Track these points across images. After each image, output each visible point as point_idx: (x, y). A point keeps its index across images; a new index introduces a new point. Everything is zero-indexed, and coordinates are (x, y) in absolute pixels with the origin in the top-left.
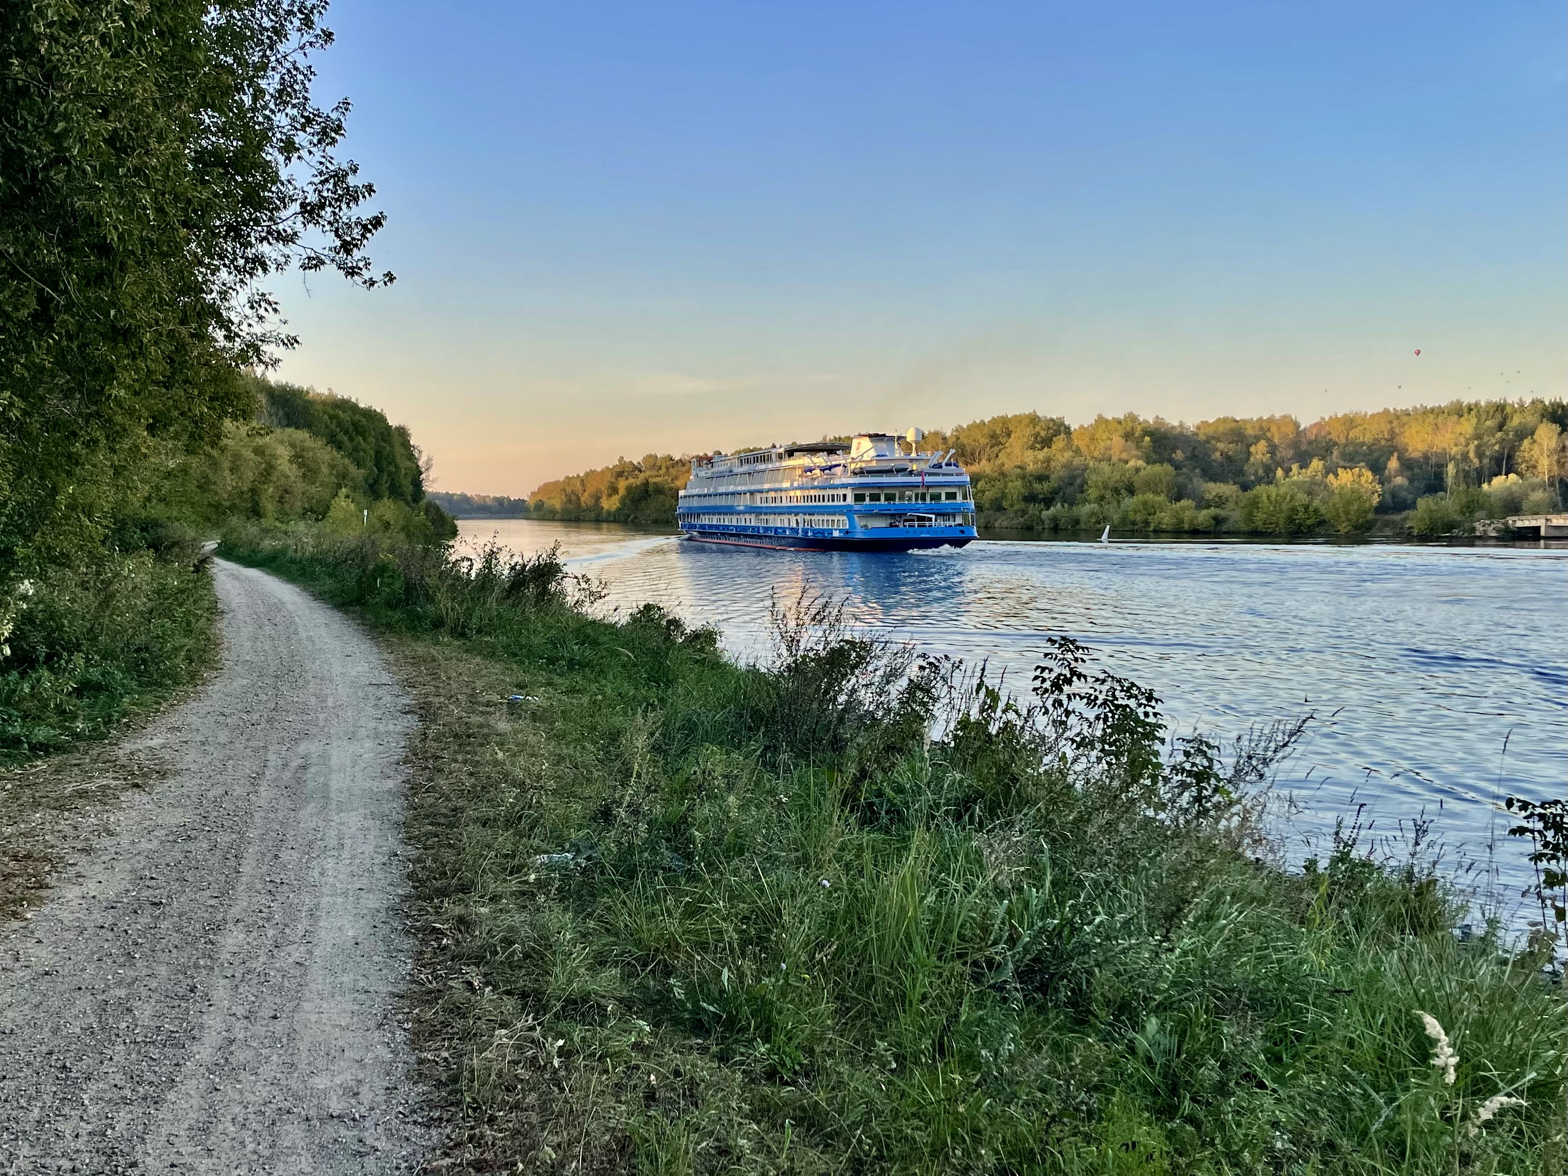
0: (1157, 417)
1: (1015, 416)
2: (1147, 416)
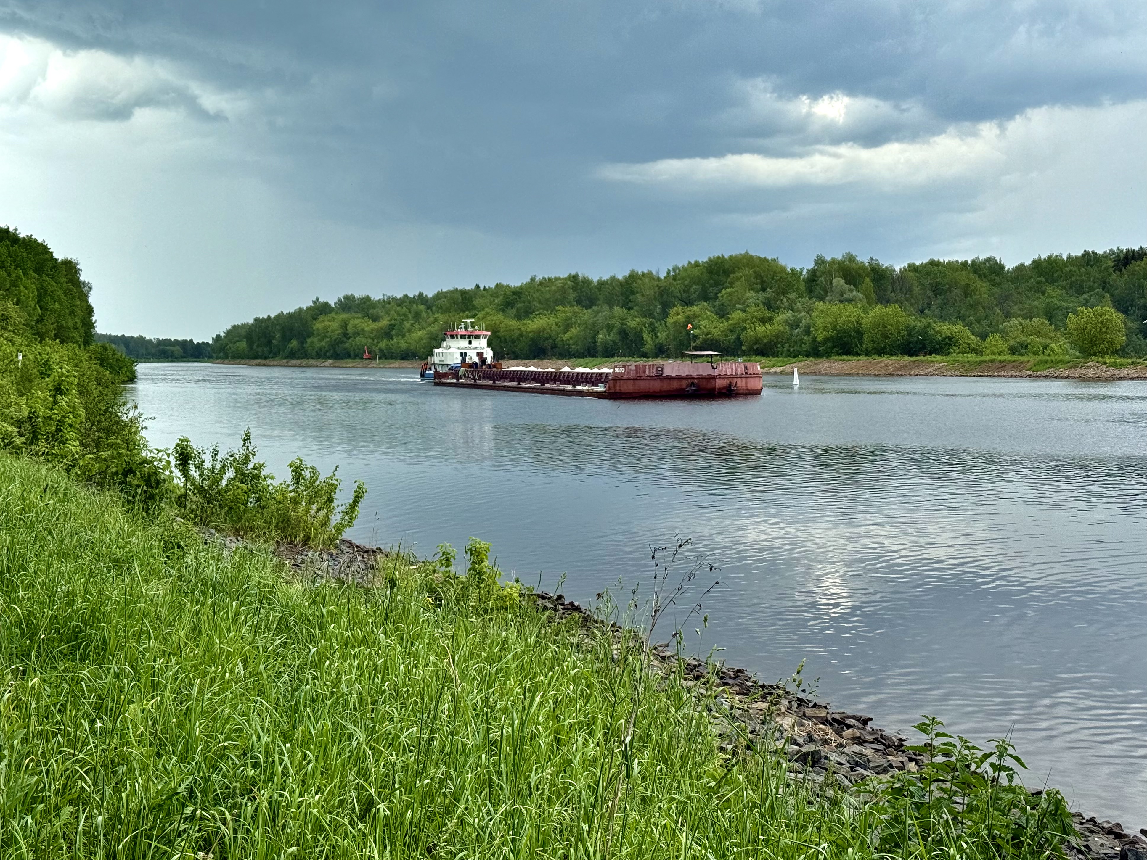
0: (872, 259)
1: (731, 257)
2: (864, 258)
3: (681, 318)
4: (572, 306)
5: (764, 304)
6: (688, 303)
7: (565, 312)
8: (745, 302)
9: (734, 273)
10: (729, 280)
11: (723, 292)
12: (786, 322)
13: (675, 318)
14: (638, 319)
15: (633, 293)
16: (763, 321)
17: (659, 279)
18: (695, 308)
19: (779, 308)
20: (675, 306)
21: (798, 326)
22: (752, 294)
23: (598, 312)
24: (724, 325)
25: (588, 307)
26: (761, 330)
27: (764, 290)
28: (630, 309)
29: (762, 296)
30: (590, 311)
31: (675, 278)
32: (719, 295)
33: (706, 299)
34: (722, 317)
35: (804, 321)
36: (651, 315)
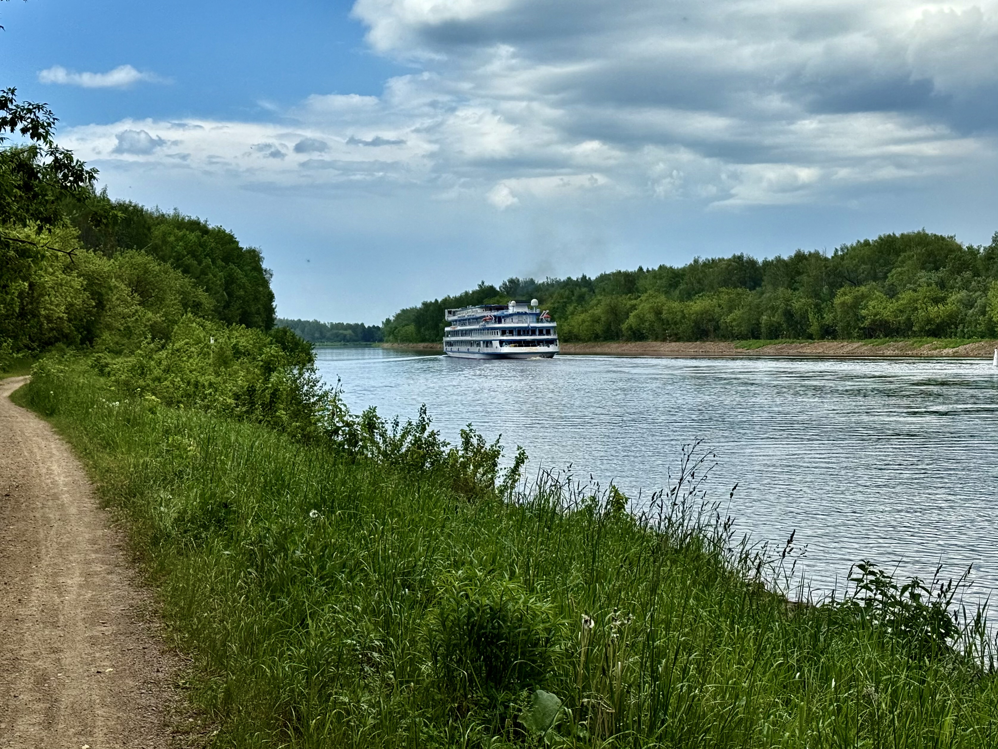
1: (902, 235)
3: (848, 299)
4: (735, 287)
5: (937, 284)
6: (856, 283)
7: (728, 294)
8: (917, 281)
9: (905, 251)
10: (900, 259)
11: (894, 271)
12: (960, 301)
13: (842, 299)
14: (803, 300)
15: (799, 273)
16: (936, 301)
17: (826, 259)
18: (863, 289)
19: (952, 288)
20: (841, 286)
21: (972, 306)
22: (923, 273)
23: (762, 293)
24: (893, 306)
25: (752, 288)
26: (933, 310)
27: (937, 269)
28: (795, 289)
29: (935, 276)
30: (754, 292)
31: (842, 258)
32: (889, 275)
33: (875, 279)
34: (891, 297)
35: (979, 301)
36: (817, 295)
